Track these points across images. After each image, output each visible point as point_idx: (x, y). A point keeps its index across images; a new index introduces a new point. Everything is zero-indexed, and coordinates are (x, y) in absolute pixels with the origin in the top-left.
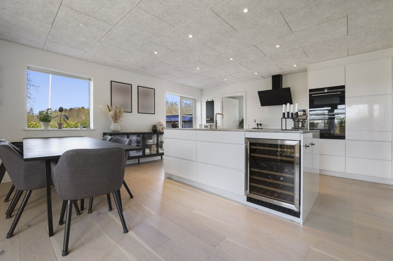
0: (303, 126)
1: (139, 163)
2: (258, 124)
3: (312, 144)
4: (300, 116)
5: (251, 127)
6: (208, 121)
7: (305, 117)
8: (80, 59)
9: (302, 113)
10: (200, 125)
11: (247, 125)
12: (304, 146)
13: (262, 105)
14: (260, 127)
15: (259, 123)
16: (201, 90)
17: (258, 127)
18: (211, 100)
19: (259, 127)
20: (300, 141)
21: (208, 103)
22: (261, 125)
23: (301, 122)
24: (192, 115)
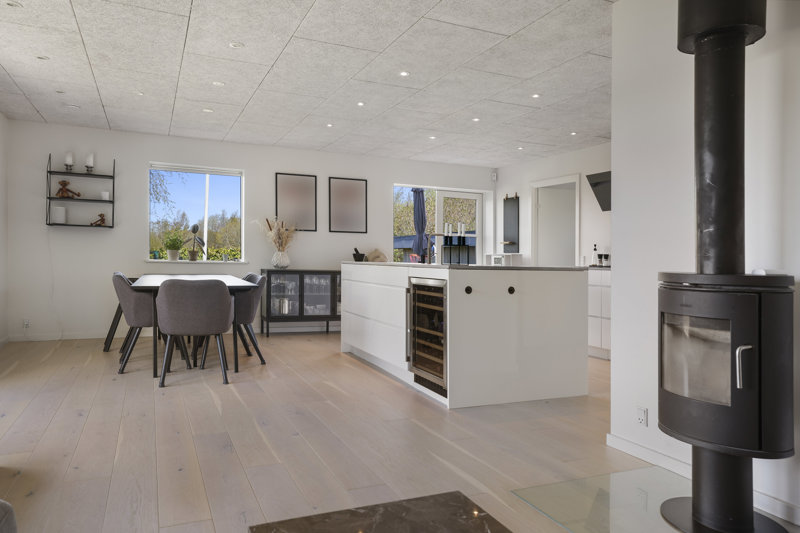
1: (327, 331)
2: (600, 256)
8: (222, 141)
11: (582, 259)
14: (605, 263)
15: (604, 253)
16: (495, 171)
17: (601, 262)
18: (513, 196)
19: (603, 262)
21: (507, 200)
22: (607, 257)
24: (474, 232)
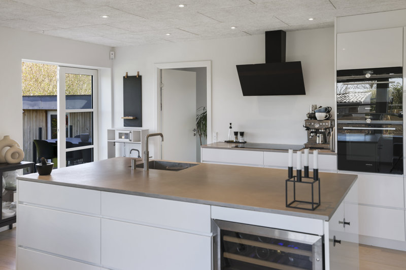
0: (325, 141)
2: (236, 134)
3: (345, 223)
4: (320, 121)
5: (223, 139)
6: (127, 123)
7: (328, 124)
9: (324, 114)
10: (109, 131)
11: (214, 134)
12: (330, 240)
13: (245, 94)
14: (240, 139)
15: (239, 130)
16: (113, 49)
17: (237, 138)
18: (136, 74)
19: (239, 142)
20: (323, 237)
21: (127, 80)
22: (242, 134)
23: (321, 133)
